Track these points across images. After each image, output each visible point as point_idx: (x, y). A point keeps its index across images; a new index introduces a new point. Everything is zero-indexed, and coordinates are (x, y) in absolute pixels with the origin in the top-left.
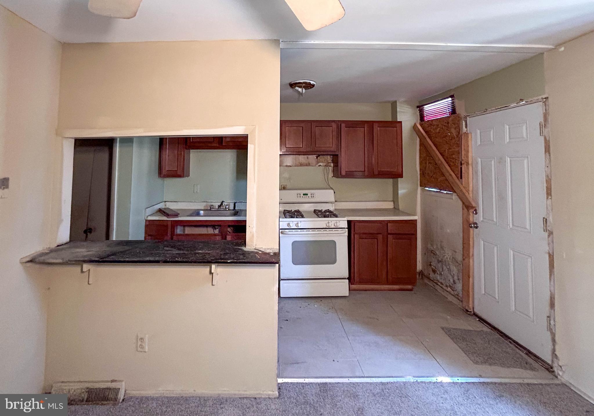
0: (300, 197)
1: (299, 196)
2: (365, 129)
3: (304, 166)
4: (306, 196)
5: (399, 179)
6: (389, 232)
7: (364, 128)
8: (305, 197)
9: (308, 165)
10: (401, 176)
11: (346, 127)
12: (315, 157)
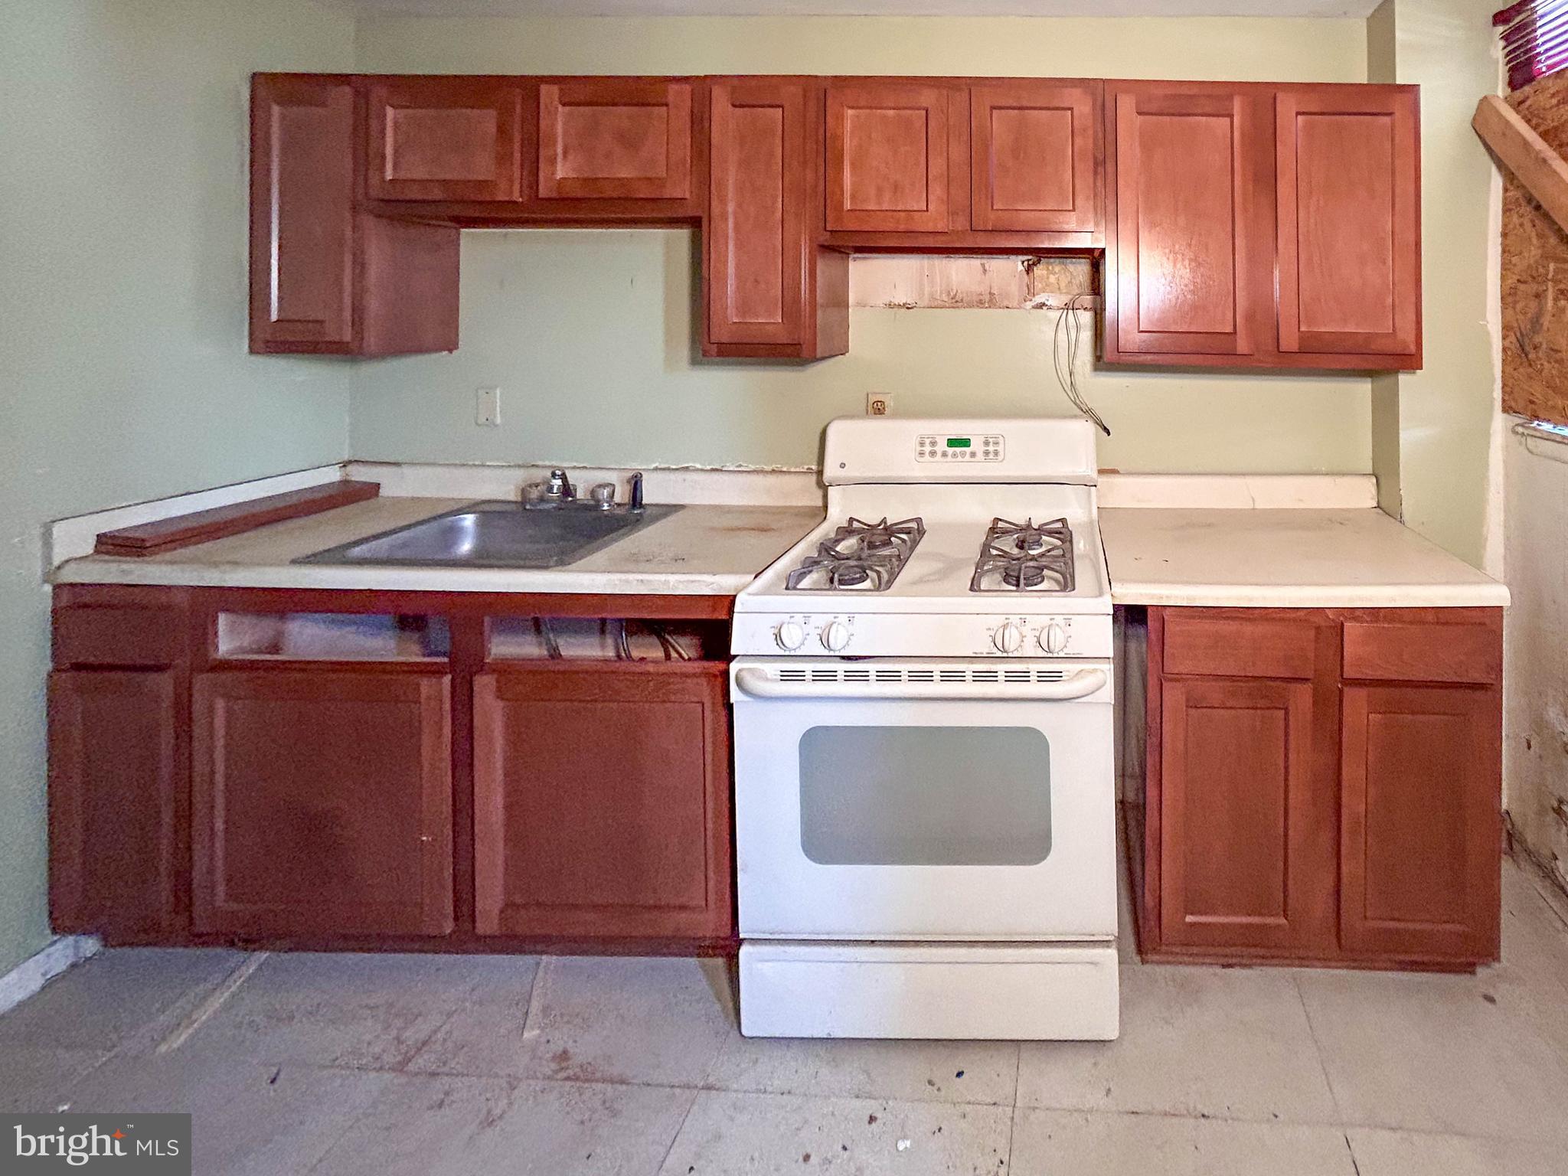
0: (933, 454)
1: (927, 449)
2: (1236, 119)
3: (970, 306)
4: (958, 450)
5: (1403, 378)
6: (1349, 673)
7: (1231, 116)
8: (955, 455)
9: (988, 301)
10: (1411, 360)
11: (1139, 113)
12: (1020, 267)
